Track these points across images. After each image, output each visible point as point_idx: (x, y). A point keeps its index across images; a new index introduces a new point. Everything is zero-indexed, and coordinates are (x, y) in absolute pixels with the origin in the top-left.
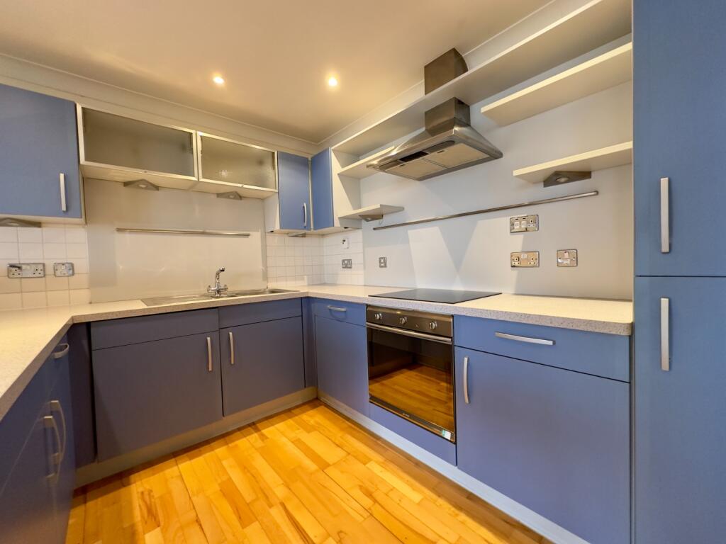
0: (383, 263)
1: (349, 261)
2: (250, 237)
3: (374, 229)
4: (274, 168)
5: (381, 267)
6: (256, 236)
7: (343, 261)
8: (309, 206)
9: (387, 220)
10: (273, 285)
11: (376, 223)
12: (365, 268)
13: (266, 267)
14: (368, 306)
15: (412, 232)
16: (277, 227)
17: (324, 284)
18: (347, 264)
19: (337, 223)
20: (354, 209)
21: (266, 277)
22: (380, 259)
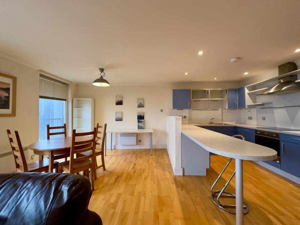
0: (264, 119)
1: (251, 117)
2: (219, 110)
3: (261, 108)
4: (227, 93)
5: (263, 120)
6: (220, 110)
7: (249, 117)
8: (237, 102)
9: (265, 106)
10: (224, 123)
11: (261, 107)
12: (257, 120)
13: (223, 118)
14: (255, 130)
15: (275, 110)
16: (227, 108)
17: (241, 124)
18: (250, 118)
19: (246, 107)
20: (254, 103)
21: (222, 120)
22: (263, 117)
